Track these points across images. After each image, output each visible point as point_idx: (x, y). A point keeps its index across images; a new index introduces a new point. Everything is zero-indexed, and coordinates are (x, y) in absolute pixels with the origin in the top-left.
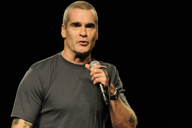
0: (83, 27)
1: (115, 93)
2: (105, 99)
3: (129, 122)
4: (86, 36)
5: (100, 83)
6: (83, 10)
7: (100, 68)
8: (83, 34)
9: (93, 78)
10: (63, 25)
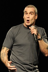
1: (40, 38)
2: (36, 40)
5: (34, 34)
7: (34, 28)
9: (31, 32)
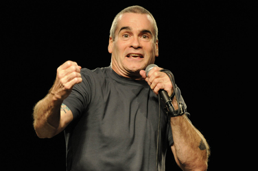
0: (135, 36)
3: (199, 149)
4: (139, 48)
5: (163, 90)
6: (135, 14)
8: (136, 45)
10: (110, 36)
